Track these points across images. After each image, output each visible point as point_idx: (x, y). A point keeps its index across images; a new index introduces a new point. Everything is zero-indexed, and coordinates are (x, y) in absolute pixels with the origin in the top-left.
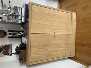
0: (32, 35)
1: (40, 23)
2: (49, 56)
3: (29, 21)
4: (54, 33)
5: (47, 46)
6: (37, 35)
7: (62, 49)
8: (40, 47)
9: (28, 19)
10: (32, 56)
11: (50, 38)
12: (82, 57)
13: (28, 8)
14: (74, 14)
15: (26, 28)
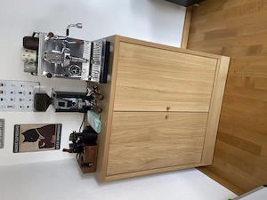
0: (115, 115)
1: (135, 86)
2: (148, 162)
3: (110, 81)
4: (168, 109)
5: (148, 139)
6: (127, 115)
7: (183, 146)
8: (130, 141)
9: (109, 77)
10: (111, 161)
11: (156, 122)
12: (229, 170)
13: (111, 50)
14: (225, 61)
15: (101, 97)
